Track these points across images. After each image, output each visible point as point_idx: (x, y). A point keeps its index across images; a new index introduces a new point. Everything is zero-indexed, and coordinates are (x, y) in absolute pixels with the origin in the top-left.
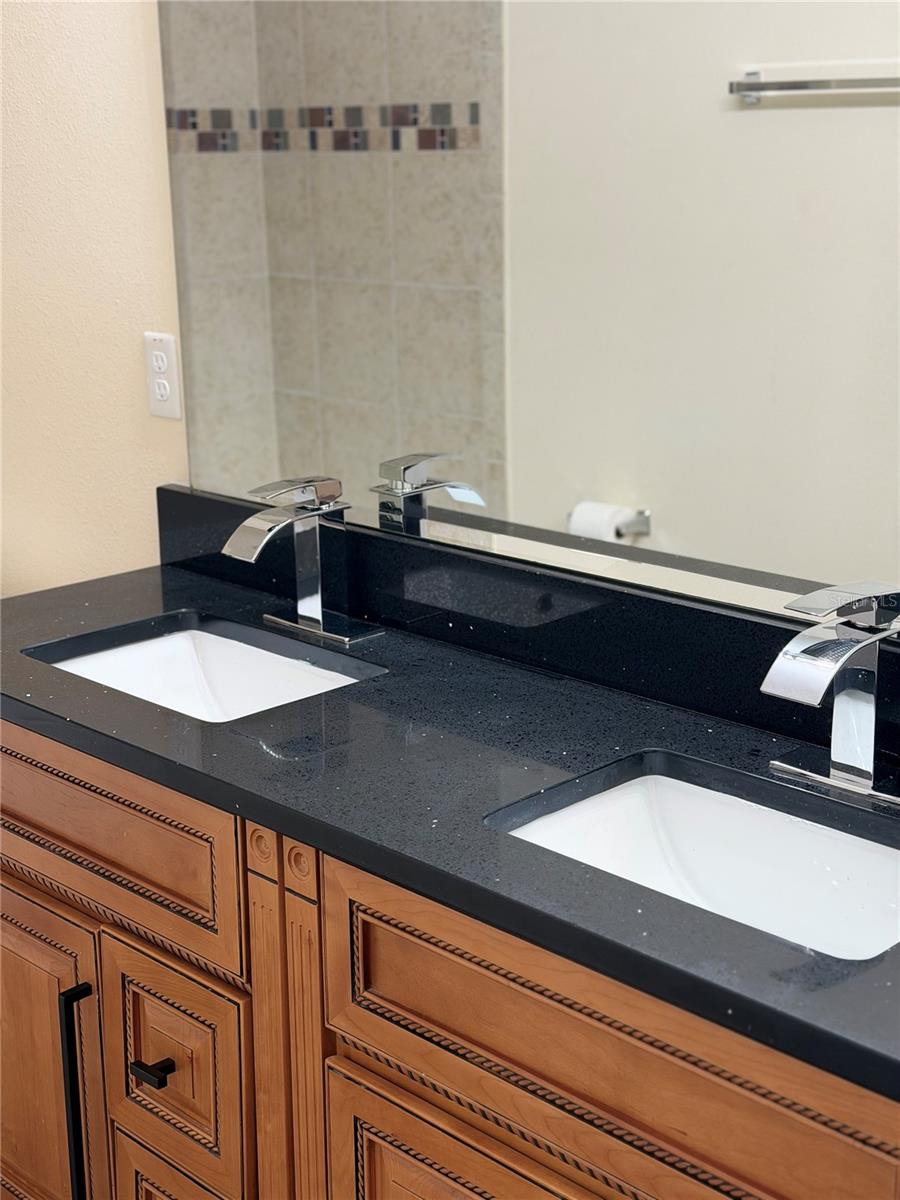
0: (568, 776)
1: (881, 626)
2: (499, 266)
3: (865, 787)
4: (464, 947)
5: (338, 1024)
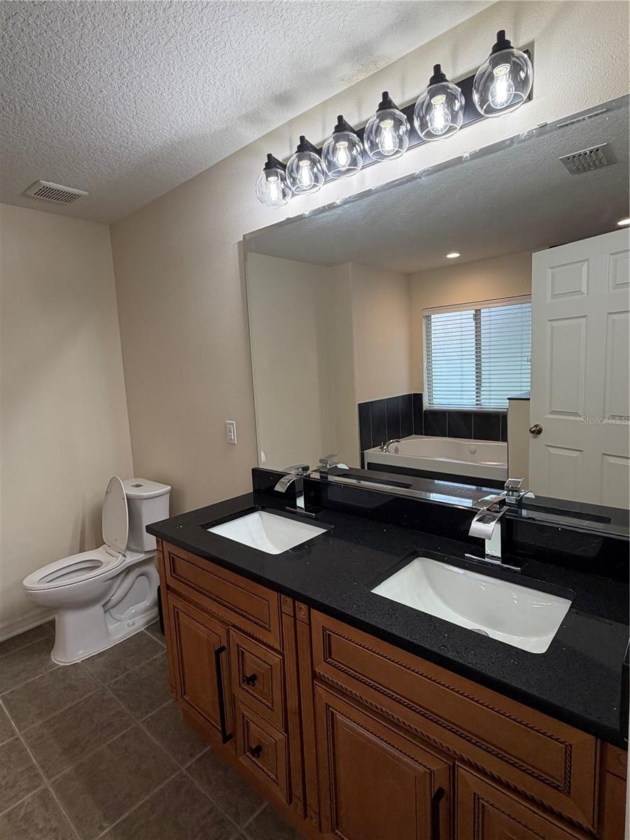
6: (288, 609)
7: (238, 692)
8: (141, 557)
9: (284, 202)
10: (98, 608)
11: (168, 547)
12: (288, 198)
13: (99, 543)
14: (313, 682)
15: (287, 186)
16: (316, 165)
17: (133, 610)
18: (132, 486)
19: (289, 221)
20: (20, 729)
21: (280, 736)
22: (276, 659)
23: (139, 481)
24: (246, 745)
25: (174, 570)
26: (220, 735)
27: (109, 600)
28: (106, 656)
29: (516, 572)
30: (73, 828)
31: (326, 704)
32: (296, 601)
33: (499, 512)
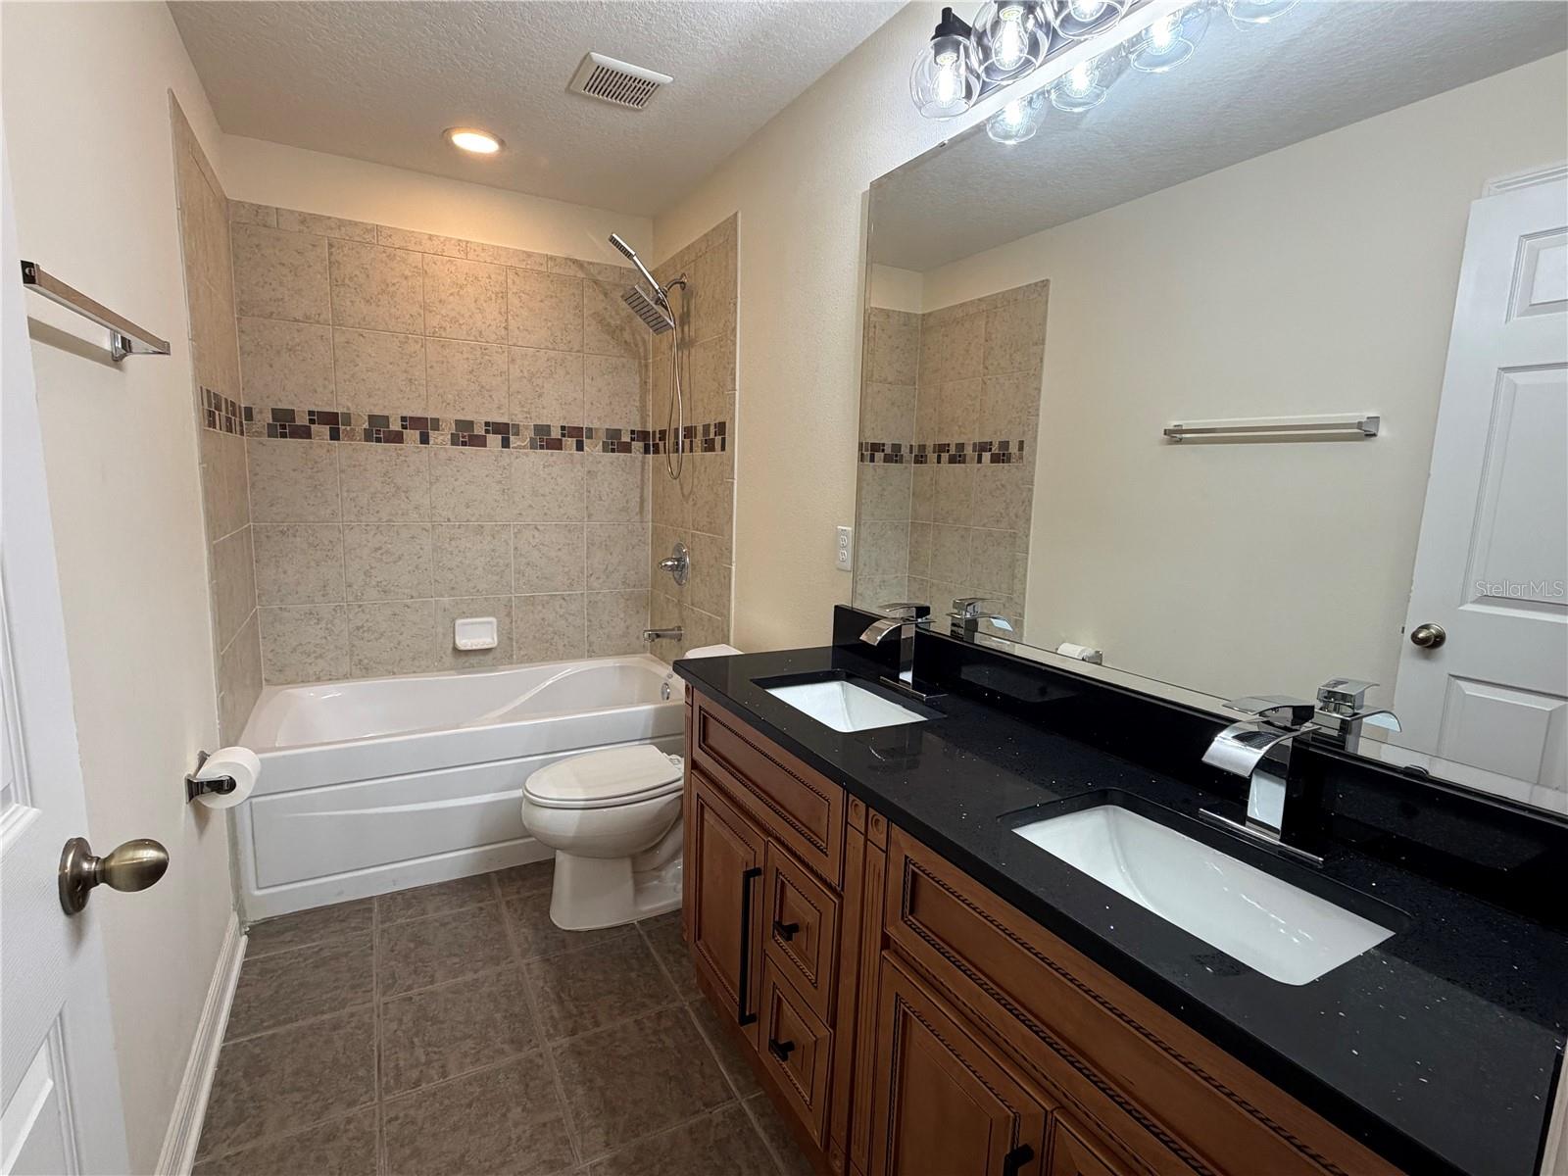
0: (1057, 797)
1: (1294, 727)
2: (1028, 520)
3: (1274, 840)
4: (977, 904)
5: (891, 931)
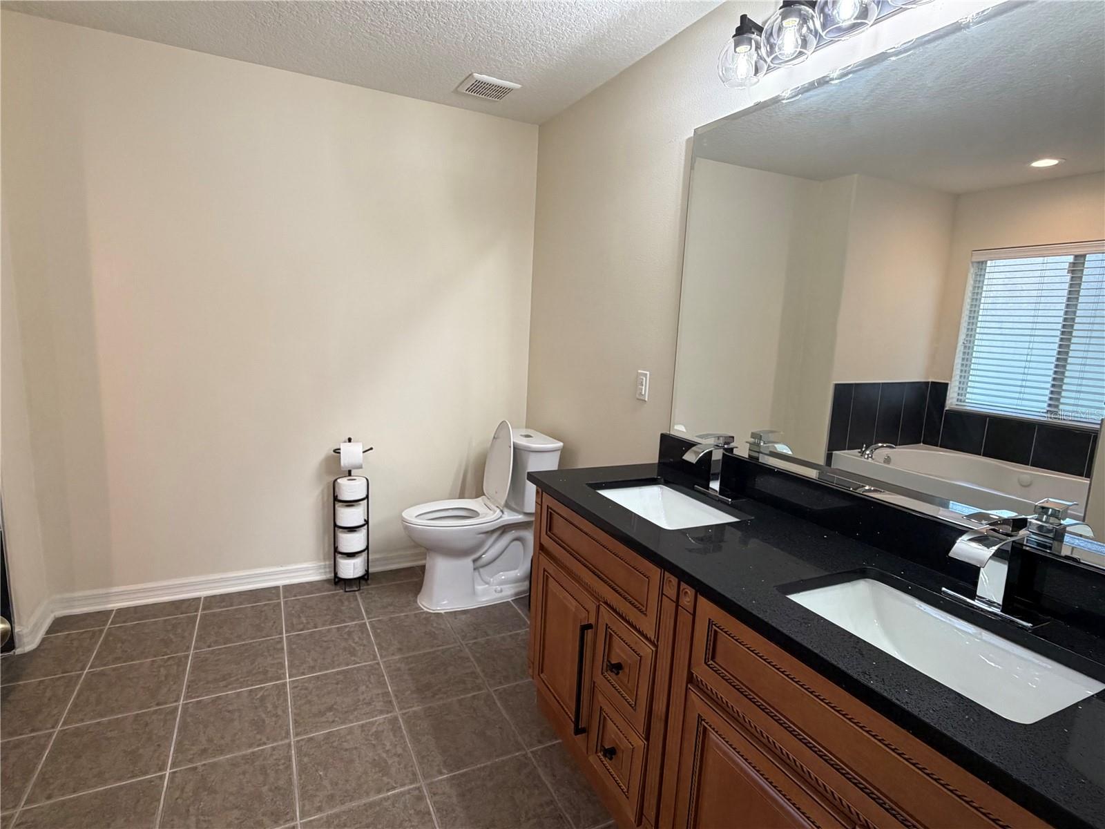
6: (671, 591)
7: (599, 679)
8: (519, 518)
9: (755, 79)
10: (467, 562)
11: (548, 501)
12: (760, 75)
13: (479, 493)
14: (687, 686)
15: (761, 58)
16: (806, 23)
17: (503, 576)
18: (522, 435)
19: (759, 107)
20: (381, 656)
21: (640, 743)
22: (647, 650)
23: (530, 432)
24: (599, 744)
25: (550, 527)
26: (572, 725)
27: (480, 557)
28: (469, 615)
29: (1023, 628)
30: (415, 761)
31: (699, 715)
32: (682, 583)
33: (1011, 536)
